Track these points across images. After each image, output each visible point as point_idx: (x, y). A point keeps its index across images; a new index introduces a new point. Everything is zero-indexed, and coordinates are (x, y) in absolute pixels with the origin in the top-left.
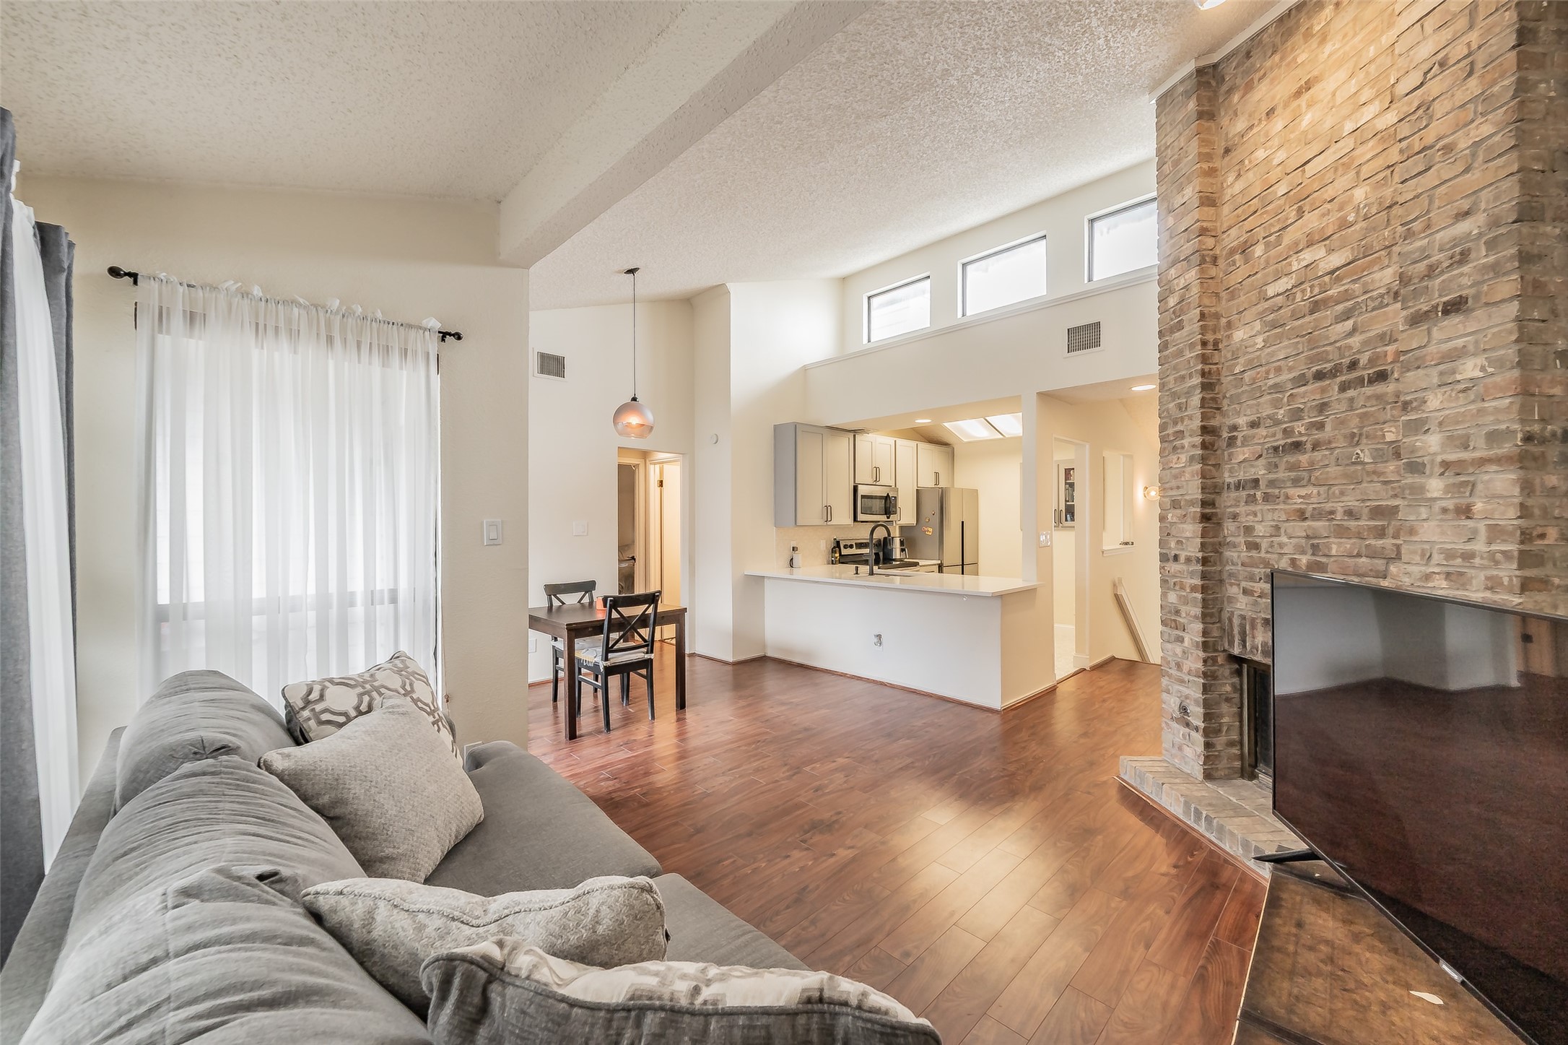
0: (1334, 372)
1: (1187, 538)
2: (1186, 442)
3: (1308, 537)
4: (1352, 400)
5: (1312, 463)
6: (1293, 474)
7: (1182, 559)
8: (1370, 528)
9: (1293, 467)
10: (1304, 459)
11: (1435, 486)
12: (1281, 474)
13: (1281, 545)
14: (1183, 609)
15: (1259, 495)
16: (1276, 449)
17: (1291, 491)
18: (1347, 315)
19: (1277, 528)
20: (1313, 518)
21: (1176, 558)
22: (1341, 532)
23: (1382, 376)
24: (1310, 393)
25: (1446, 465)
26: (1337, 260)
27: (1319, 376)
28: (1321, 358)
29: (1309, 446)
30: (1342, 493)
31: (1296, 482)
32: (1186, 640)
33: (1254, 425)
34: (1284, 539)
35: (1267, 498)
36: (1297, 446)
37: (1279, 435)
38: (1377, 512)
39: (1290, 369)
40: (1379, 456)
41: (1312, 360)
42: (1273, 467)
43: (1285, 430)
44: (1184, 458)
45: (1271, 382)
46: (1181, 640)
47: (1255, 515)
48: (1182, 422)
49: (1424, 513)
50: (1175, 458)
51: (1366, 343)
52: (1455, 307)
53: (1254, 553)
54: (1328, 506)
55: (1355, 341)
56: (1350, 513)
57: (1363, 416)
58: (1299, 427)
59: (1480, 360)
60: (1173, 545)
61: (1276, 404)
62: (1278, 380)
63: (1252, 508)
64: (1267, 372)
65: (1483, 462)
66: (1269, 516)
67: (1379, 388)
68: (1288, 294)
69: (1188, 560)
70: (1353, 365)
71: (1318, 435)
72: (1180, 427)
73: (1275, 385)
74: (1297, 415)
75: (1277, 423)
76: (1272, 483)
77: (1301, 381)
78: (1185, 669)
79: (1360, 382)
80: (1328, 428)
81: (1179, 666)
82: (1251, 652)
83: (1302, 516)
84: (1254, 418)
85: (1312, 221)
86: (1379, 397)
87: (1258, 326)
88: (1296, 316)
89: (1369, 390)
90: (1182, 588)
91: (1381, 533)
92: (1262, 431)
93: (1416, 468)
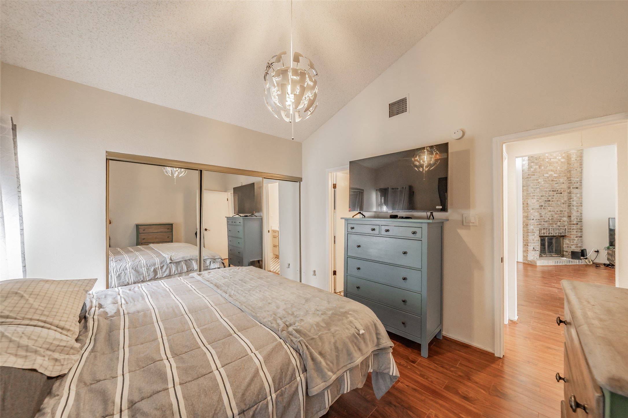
0: (555, 191)
1: (536, 216)
2: (536, 197)
3: (551, 215)
4: (558, 195)
5: (552, 204)
6: (548, 205)
7: (535, 219)
8: (560, 213)
9: (549, 204)
10: (550, 203)
11: (575, 208)
12: (546, 205)
13: (547, 216)
14: (535, 229)
15: (542, 208)
16: (546, 201)
17: (548, 208)
18: (557, 183)
19: (546, 213)
20: (552, 212)
21: (533, 219)
22: (556, 214)
23: (561, 193)
24: (551, 193)
25: (576, 206)
26: (556, 175)
27: (553, 191)
28: (554, 189)
29: (551, 201)
30: (556, 208)
31: (549, 206)
32: (535, 235)
33: (542, 196)
34: (547, 215)
35: (544, 208)
36: (549, 201)
37: (546, 199)
38: (561, 211)
39: (548, 189)
40: (561, 204)
41: (552, 188)
42: (545, 204)
43: (547, 198)
44: (535, 200)
45: (545, 190)
46: (534, 235)
47: (542, 211)
48: (535, 193)
49: (574, 211)
50: (533, 200)
51: (559, 188)
52: (577, 188)
53: (541, 218)
54: (554, 210)
55: (558, 187)
56: (557, 211)
57: (559, 198)
58: (550, 198)
59: (579, 195)
60: (532, 217)
61: (546, 194)
62: (546, 190)
63: (541, 210)
64: (544, 188)
65: (579, 206)
66: (545, 212)
67: (561, 195)
68: (548, 177)
69: (536, 220)
70: (558, 191)
71: (553, 200)
72: (534, 194)
73: (546, 191)
74: (550, 196)
75: (546, 197)
76: (545, 206)
77: (550, 191)
78: (535, 240)
79: (558, 193)
80: (554, 199)
81: (533, 240)
82: (541, 234)
83: (550, 211)
84: (542, 195)
85: (551, 168)
86: (561, 196)
87: (542, 180)
88: (549, 181)
89: (560, 195)
90: (535, 225)
91: (561, 214)
92: (543, 198)
93: (573, 206)
